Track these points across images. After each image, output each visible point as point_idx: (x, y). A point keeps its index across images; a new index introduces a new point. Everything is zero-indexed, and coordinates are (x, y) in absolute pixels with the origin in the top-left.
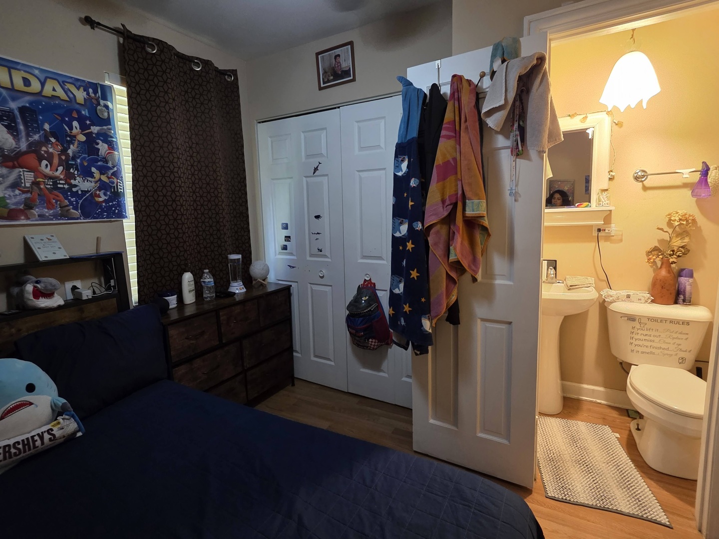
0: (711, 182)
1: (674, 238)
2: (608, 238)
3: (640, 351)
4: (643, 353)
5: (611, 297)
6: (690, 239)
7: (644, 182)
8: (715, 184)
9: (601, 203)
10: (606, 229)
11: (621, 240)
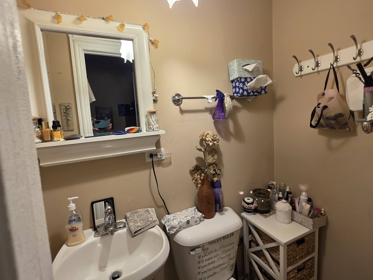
0: (227, 107)
1: (208, 156)
2: (160, 162)
3: (206, 277)
4: (208, 277)
5: (175, 228)
6: (218, 156)
7: (180, 106)
8: (230, 109)
9: (152, 127)
10: (158, 154)
11: (170, 163)
